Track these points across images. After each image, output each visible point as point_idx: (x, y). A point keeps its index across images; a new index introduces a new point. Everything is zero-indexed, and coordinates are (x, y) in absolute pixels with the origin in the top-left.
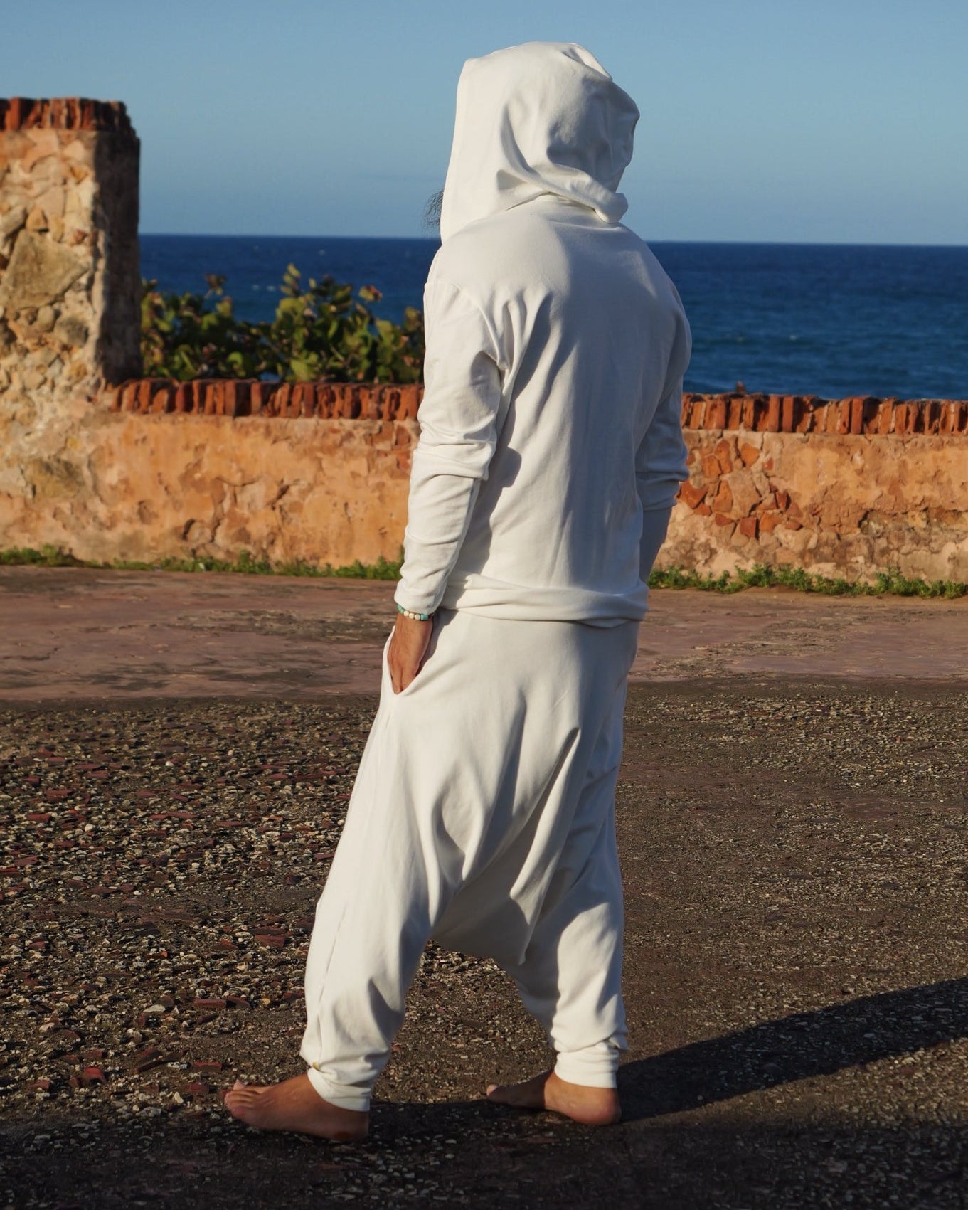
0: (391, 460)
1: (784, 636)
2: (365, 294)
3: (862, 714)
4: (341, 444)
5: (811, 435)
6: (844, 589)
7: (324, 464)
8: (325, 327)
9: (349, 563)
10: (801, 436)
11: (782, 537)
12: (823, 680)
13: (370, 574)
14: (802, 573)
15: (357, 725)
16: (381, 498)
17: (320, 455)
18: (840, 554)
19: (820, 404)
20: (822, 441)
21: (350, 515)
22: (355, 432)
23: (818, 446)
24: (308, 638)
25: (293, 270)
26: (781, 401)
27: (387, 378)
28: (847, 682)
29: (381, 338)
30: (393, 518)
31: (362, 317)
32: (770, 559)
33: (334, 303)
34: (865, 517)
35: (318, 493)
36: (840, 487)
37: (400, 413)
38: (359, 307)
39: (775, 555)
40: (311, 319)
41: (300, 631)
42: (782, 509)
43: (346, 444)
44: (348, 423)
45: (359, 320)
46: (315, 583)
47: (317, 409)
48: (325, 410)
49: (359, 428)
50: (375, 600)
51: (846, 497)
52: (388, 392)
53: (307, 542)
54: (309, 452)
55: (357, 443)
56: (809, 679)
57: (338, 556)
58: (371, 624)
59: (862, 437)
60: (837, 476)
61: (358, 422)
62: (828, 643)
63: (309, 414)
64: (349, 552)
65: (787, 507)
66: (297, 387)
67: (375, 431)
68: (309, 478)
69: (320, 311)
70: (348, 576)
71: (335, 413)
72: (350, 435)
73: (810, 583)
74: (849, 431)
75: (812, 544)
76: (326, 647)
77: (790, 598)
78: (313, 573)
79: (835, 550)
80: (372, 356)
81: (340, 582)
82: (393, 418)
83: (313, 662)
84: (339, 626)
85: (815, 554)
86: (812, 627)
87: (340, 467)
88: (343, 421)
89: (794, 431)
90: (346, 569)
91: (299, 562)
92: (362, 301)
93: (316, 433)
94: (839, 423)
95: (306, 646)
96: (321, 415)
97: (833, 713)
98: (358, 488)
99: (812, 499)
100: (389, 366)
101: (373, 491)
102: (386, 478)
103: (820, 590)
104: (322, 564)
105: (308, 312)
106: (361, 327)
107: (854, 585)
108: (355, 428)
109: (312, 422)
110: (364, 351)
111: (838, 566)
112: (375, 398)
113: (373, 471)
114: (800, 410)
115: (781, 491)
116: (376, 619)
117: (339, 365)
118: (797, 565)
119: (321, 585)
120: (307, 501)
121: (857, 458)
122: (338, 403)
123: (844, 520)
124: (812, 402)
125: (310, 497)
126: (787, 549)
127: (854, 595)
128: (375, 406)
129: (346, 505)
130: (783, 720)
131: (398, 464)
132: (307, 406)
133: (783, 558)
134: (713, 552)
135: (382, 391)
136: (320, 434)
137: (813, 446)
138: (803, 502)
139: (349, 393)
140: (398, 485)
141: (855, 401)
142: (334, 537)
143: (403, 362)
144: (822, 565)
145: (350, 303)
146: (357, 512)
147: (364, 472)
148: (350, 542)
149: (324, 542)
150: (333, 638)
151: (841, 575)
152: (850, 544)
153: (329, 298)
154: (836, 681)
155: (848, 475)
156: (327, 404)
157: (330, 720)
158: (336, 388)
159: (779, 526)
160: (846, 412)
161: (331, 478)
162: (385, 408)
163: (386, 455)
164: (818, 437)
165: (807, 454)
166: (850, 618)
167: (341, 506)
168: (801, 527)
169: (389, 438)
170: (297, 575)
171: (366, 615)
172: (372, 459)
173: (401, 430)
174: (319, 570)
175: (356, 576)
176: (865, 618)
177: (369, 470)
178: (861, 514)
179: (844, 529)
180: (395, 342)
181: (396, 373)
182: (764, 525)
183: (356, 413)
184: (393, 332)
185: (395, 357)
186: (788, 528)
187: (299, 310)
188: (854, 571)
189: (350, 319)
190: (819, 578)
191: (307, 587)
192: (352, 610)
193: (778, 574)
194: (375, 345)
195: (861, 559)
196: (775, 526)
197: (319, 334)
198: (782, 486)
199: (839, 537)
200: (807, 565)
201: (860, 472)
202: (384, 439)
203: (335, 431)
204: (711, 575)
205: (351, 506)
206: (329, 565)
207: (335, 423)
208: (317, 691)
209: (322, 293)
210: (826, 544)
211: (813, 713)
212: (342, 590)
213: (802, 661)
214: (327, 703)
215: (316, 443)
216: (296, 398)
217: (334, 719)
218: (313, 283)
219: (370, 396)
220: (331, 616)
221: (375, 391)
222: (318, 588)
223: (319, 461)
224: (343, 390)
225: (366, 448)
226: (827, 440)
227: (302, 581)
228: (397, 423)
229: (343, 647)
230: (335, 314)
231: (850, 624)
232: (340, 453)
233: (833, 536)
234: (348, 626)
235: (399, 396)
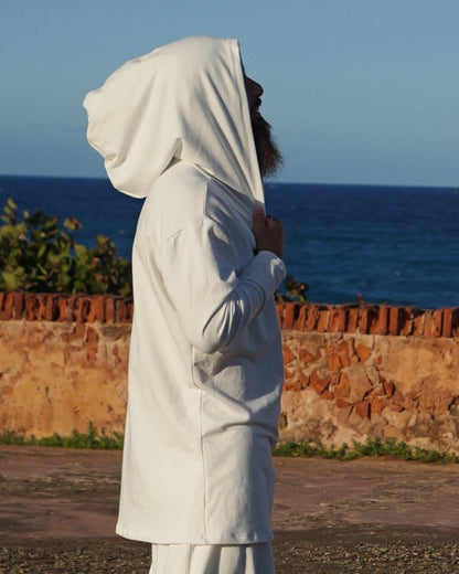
0: (83, 354)
1: (389, 495)
2: (69, 225)
3: (449, 557)
4: (43, 341)
5: (411, 338)
6: (436, 458)
7: (30, 357)
8: (36, 250)
9: (50, 435)
10: (404, 338)
11: (388, 417)
12: (418, 530)
13: (66, 444)
14: (404, 445)
15: (53, 563)
16: (74, 384)
17: (26, 349)
18: (434, 431)
19: (419, 313)
20: (420, 342)
21: (50, 396)
22: (55, 332)
23: (417, 346)
24: (16, 494)
25: (11, 204)
26: (389, 311)
27: (82, 290)
28: (436, 531)
29: (79, 259)
30: (85, 400)
31: (66, 242)
32: (379, 434)
33: (43, 231)
34: (453, 402)
35: (26, 379)
36: (435, 379)
37: (91, 317)
38: (63, 234)
39: (383, 431)
40: (25, 242)
41: (10, 489)
42: (389, 395)
43: (47, 341)
44: (49, 325)
45: (63, 244)
46: (23, 450)
47: (25, 313)
48: (31, 315)
49: (57, 328)
50: (69, 464)
51: (439, 386)
52: (81, 301)
53: (16, 418)
54: (18, 347)
55: (57, 341)
56: (409, 529)
57: (40, 429)
58: (65, 484)
59: (451, 340)
60: (432, 370)
61: (57, 323)
62: (424, 501)
63: (19, 317)
64: (49, 427)
65: (393, 394)
66: (9, 296)
67: (71, 331)
68: (18, 367)
69: (33, 237)
70: (47, 445)
71: (40, 317)
72: (50, 334)
73: (410, 453)
74: (441, 334)
75: (412, 423)
76: (30, 501)
77: (394, 465)
78: (20, 442)
79: (430, 428)
80: (71, 273)
81: (42, 450)
82: (85, 321)
83: (19, 513)
84: (41, 485)
85: (414, 431)
86: (411, 488)
87: (43, 359)
88: (44, 322)
89: (398, 334)
90: (46, 439)
91: (10, 434)
92: (66, 230)
93: (24, 332)
94: (433, 328)
95: (14, 500)
96: (28, 318)
97: (427, 556)
98: (56, 375)
99: (412, 388)
100: (84, 281)
101: (69, 378)
102: (78, 368)
103: (418, 459)
104: (28, 435)
105: (22, 237)
106: (65, 250)
107: (445, 455)
108: (55, 328)
109: (21, 323)
110: (66, 269)
111: (432, 440)
112: (71, 305)
113: (69, 363)
114: (403, 317)
115: (388, 381)
116: (70, 479)
117: (43, 278)
118: (400, 439)
119: (26, 451)
120: (16, 385)
121: (448, 356)
122: (42, 309)
123: (437, 405)
124: (413, 311)
125: (19, 382)
126: (392, 426)
127: (444, 463)
128: (71, 311)
129: (47, 389)
130: (387, 561)
131: (88, 357)
132: (17, 311)
133: (389, 433)
134: (335, 429)
135: (76, 300)
136: (27, 333)
137: (413, 346)
138: (406, 390)
139: (50, 300)
140: (87, 374)
141: (446, 312)
142: (37, 414)
143: (94, 278)
144: (419, 439)
145: (56, 231)
146: (55, 394)
147: (61, 363)
148: (49, 418)
149: (30, 418)
150: (36, 494)
151: (434, 447)
152: (442, 423)
153: (40, 226)
154: (428, 530)
155: (441, 369)
156: (33, 309)
157: (31, 559)
158: (40, 297)
159: (386, 409)
160: (439, 320)
161: (36, 368)
162: (78, 313)
163: (79, 349)
164: (417, 339)
165: (409, 352)
166: (441, 481)
167: (44, 391)
168: (403, 409)
169: (82, 336)
170: (8, 444)
171: (62, 476)
172: (67, 352)
173: (91, 330)
174: (25, 440)
175: (55, 445)
176: (452, 481)
177: (66, 362)
178: (450, 400)
179: (436, 412)
180: (89, 262)
181: (88, 287)
182: (375, 408)
183: (56, 316)
184: (88, 254)
185: (89, 274)
186: (393, 410)
187: (15, 235)
188: (445, 444)
189: (56, 243)
190: (418, 448)
191: (16, 454)
192: (50, 472)
193: (386, 446)
194: (74, 263)
195: (450, 435)
196: (382, 409)
197: (29, 254)
198: (389, 377)
199: (433, 417)
200: (408, 439)
201: (450, 367)
202: (76, 338)
203: (39, 331)
204: (333, 446)
205: (51, 389)
206: (33, 436)
207: (39, 324)
208: (22, 536)
209: (33, 222)
210: (423, 423)
211: (411, 556)
212: (43, 456)
213: (403, 515)
214: (30, 546)
215: (24, 340)
216: (9, 304)
217: (35, 559)
218: (26, 214)
219: (67, 304)
220: (34, 477)
221: (71, 300)
222: (25, 454)
223: (26, 354)
224: (46, 299)
225: (63, 344)
226: (424, 342)
227: (12, 449)
228: (87, 325)
229: (44, 502)
230: (44, 240)
231: (441, 486)
232: (43, 348)
233: (429, 417)
234: (47, 485)
235: (89, 303)
